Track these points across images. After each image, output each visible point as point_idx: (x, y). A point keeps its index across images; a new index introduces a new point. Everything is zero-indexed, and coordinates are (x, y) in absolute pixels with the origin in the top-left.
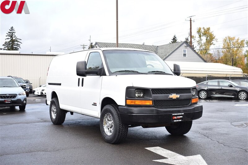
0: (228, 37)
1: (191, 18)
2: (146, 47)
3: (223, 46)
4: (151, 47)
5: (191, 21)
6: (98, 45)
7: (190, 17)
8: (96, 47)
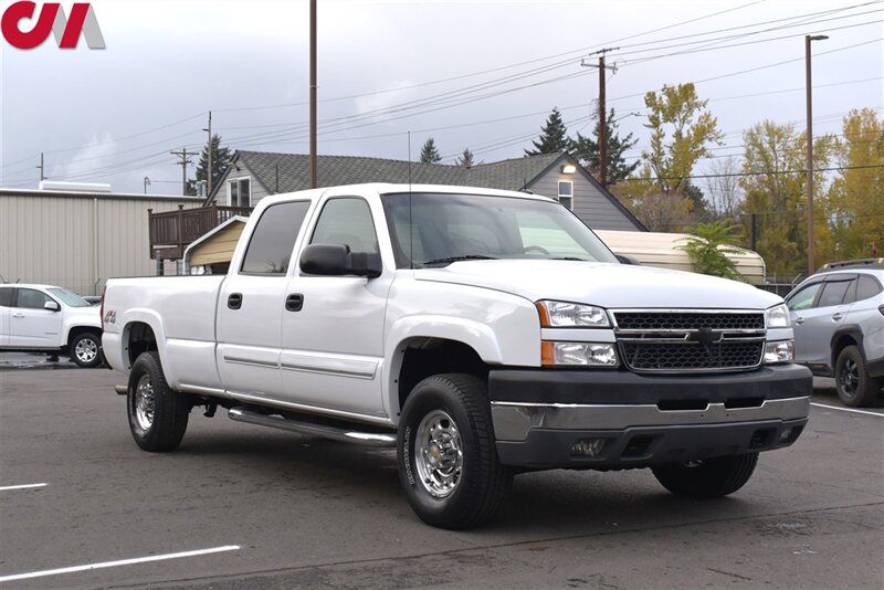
0: (767, 126)
1: (602, 59)
2: (424, 172)
3: (744, 160)
4: (445, 171)
5: (602, 66)
6: (245, 162)
7: (601, 55)
8: (238, 169)
